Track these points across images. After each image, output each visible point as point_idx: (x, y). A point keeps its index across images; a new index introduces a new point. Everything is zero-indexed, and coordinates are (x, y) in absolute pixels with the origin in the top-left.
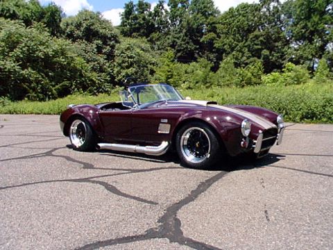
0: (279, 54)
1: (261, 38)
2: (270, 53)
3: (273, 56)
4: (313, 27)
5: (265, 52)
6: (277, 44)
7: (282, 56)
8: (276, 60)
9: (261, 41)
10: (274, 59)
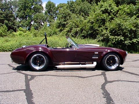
0: (12, 23)
1: (4, 15)
2: (8, 22)
3: (10, 23)
4: (27, 13)
5: (6, 21)
6: (11, 18)
7: (14, 24)
8: (11, 26)
9: (4, 16)
10: (10, 25)
